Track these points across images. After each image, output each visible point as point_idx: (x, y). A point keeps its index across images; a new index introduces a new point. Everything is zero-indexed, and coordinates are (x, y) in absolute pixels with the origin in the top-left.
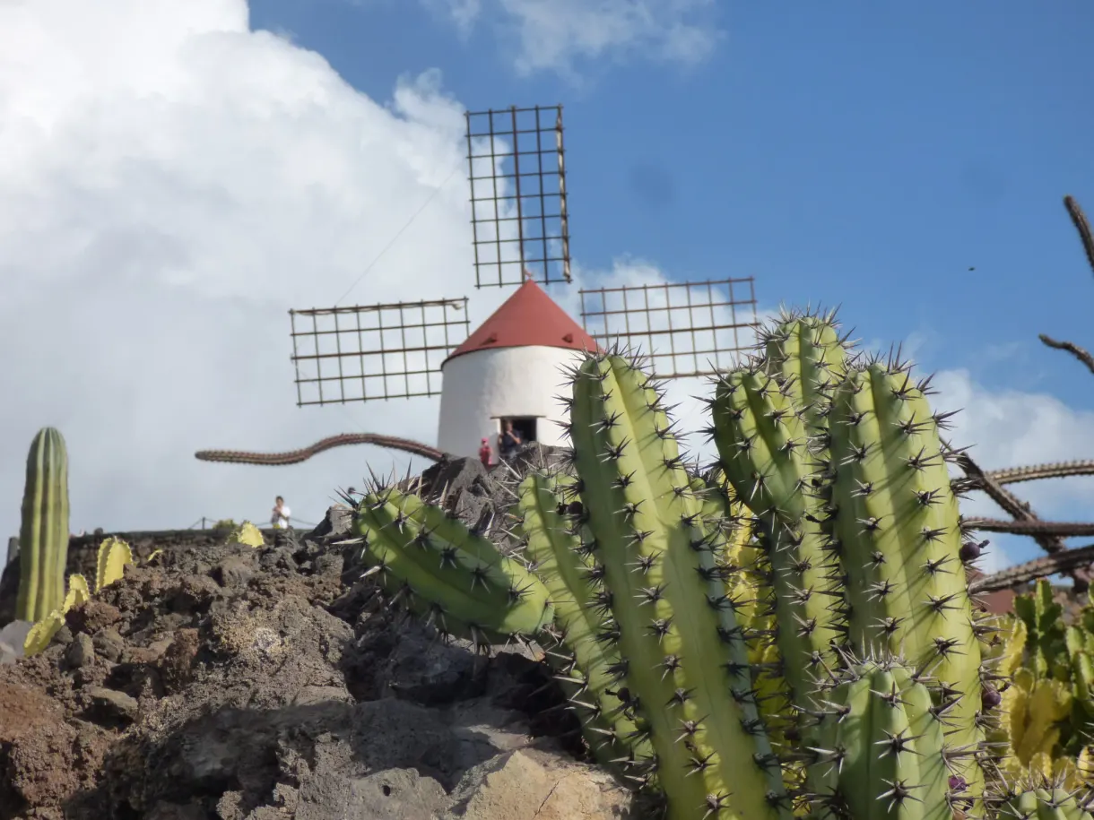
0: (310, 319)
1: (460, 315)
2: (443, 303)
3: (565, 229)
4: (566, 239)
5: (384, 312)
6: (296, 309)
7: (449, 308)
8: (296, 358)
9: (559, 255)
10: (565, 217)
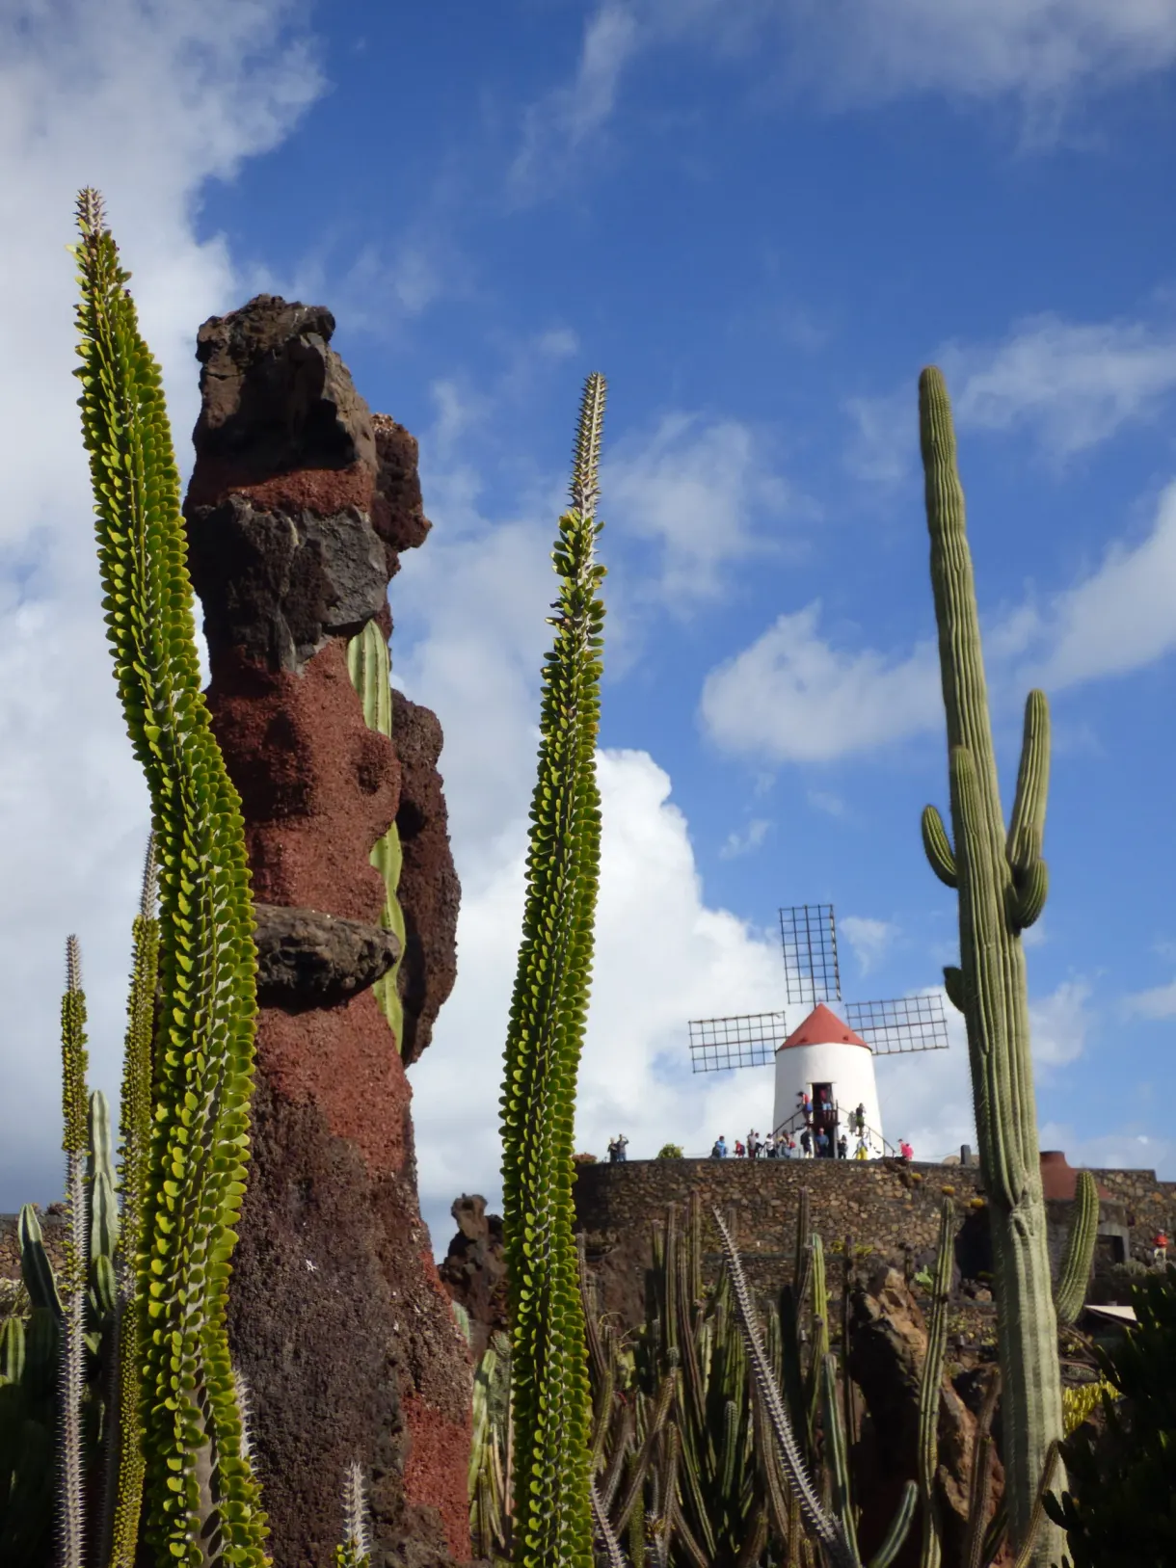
0: (699, 1025)
1: (781, 1021)
2: (772, 1015)
3: (837, 972)
4: (837, 977)
5: (740, 1021)
6: (693, 1019)
7: (775, 1017)
8: (692, 1047)
9: (834, 986)
10: (836, 965)
